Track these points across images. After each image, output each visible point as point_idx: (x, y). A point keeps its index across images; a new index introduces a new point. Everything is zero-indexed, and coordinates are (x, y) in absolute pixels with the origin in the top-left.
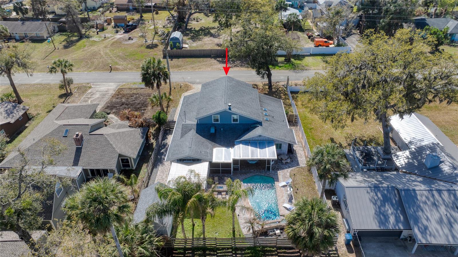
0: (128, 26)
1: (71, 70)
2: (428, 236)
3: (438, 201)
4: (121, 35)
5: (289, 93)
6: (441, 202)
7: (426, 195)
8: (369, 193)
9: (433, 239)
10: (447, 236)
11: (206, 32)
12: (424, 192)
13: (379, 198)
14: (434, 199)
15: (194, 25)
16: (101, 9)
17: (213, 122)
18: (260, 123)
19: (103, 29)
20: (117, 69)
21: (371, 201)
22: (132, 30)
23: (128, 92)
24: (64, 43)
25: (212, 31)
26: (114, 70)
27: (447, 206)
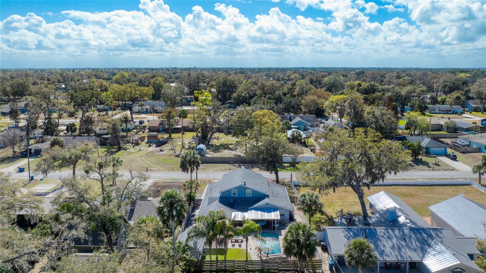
0: (159, 142)
1: (121, 164)
2: (384, 256)
3: (391, 235)
4: (153, 148)
5: (293, 186)
6: (394, 236)
7: (384, 232)
8: (344, 232)
9: (387, 258)
10: (397, 256)
11: (225, 147)
12: (382, 230)
13: (351, 235)
14: (389, 234)
15: (214, 142)
16: (135, 131)
17: (232, 196)
18: (268, 196)
19: (137, 144)
20: (151, 170)
21: (345, 237)
22: (162, 145)
23: (163, 184)
24: (105, 153)
25: (230, 146)
26: (149, 171)
27: (397, 238)
